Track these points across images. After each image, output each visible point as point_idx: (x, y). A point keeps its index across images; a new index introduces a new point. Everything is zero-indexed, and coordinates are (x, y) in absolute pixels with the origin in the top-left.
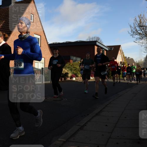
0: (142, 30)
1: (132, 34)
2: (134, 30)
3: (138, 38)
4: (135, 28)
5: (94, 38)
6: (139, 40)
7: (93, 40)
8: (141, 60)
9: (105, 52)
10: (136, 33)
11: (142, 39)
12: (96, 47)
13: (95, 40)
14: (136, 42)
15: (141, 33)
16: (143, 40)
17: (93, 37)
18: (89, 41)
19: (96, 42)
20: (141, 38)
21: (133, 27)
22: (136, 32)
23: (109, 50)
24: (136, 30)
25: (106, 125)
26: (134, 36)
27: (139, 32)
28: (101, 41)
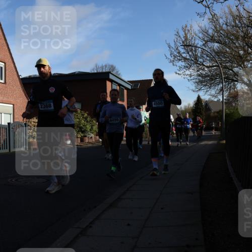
0: (188, 53)
1: (172, 59)
2: (175, 53)
3: (183, 67)
4: (177, 49)
5: (106, 66)
6: (185, 70)
7: (104, 71)
8: (189, 105)
9: (125, 91)
10: (179, 58)
11: (189, 69)
12: (109, 84)
13: (107, 70)
14: (179, 74)
15: (188, 57)
16: (191, 70)
17: (104, 65)
18: (96, 72)
19: (108, 73)
20: (187, 67)
21: (173, 47)
22: (179, 56)
23: (132, 89)
24: (179, 53)
25: (129, 225)
26: (175, 64)
27: (184, 55)
28: (117, 72)
